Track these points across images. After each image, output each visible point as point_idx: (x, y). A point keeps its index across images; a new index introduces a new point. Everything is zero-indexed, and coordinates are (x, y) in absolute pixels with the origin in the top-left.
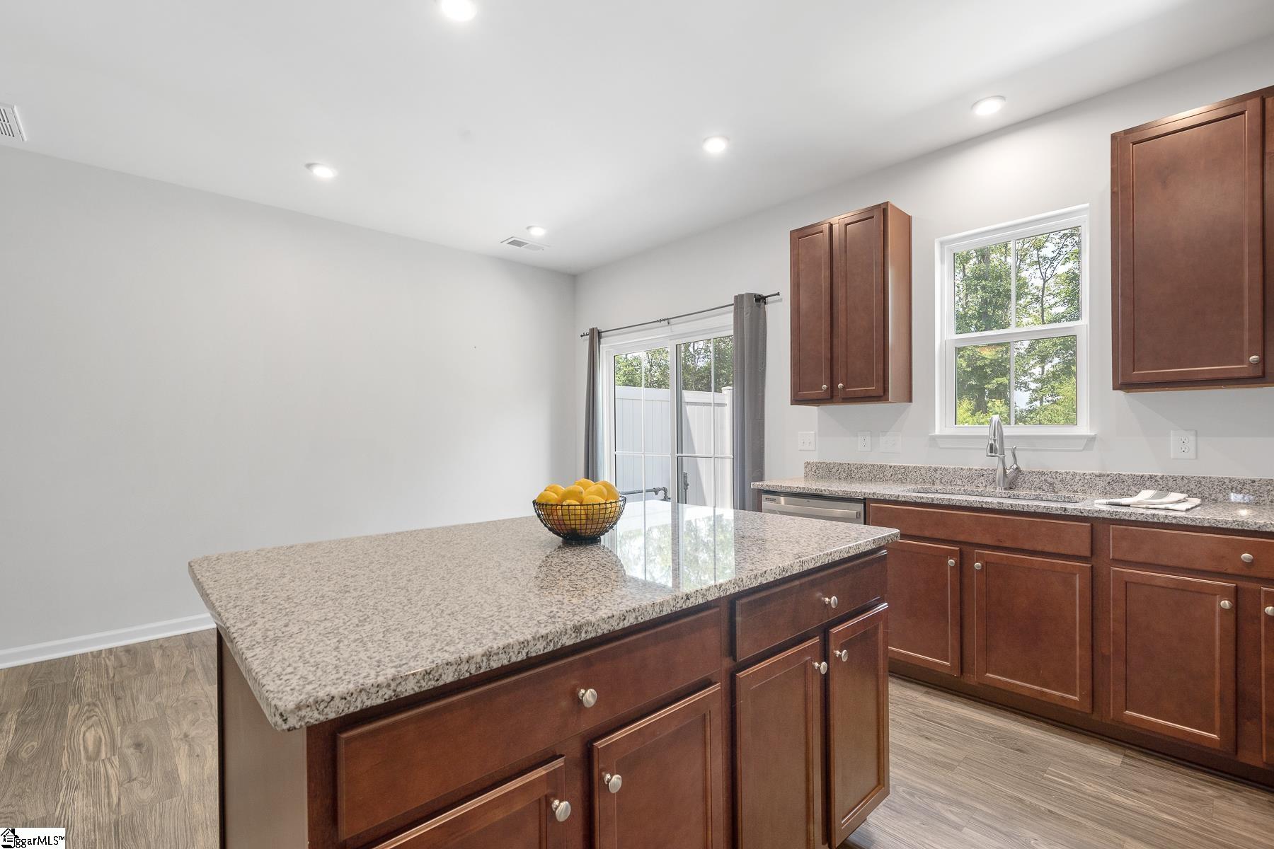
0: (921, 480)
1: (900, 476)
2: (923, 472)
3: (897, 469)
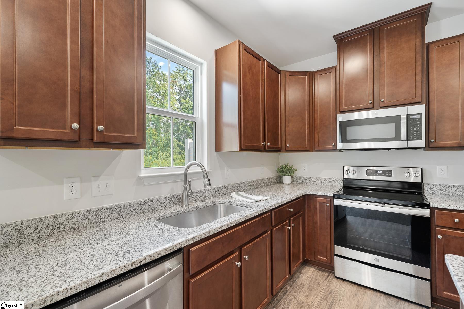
0: (134, 214)
1: (116, 215)
2: (136, 206)
3: (114, 209)
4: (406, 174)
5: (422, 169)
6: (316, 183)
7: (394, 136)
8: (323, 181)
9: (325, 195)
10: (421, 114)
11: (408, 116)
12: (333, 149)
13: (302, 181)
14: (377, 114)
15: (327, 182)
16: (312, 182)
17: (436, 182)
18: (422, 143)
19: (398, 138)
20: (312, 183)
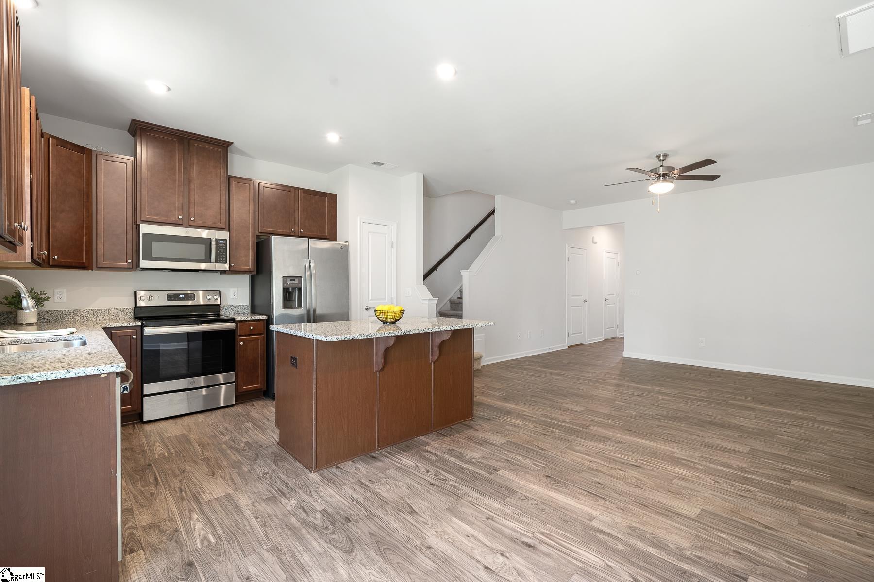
4: (208, 297)
5: (220, 291)
6: (85, 318)
7: (204, 258)
8: (99, 314)
9: (131, 325)
10: (226, 240)
11: (217, 240)
12: (128, 267)
13: (54, 318)
14: (188, 232)
15: (106, 314)
16: (78, 318)
17: (229, 304)
18: (226, 267)
19: (208, 260)
20: (76, 319)
